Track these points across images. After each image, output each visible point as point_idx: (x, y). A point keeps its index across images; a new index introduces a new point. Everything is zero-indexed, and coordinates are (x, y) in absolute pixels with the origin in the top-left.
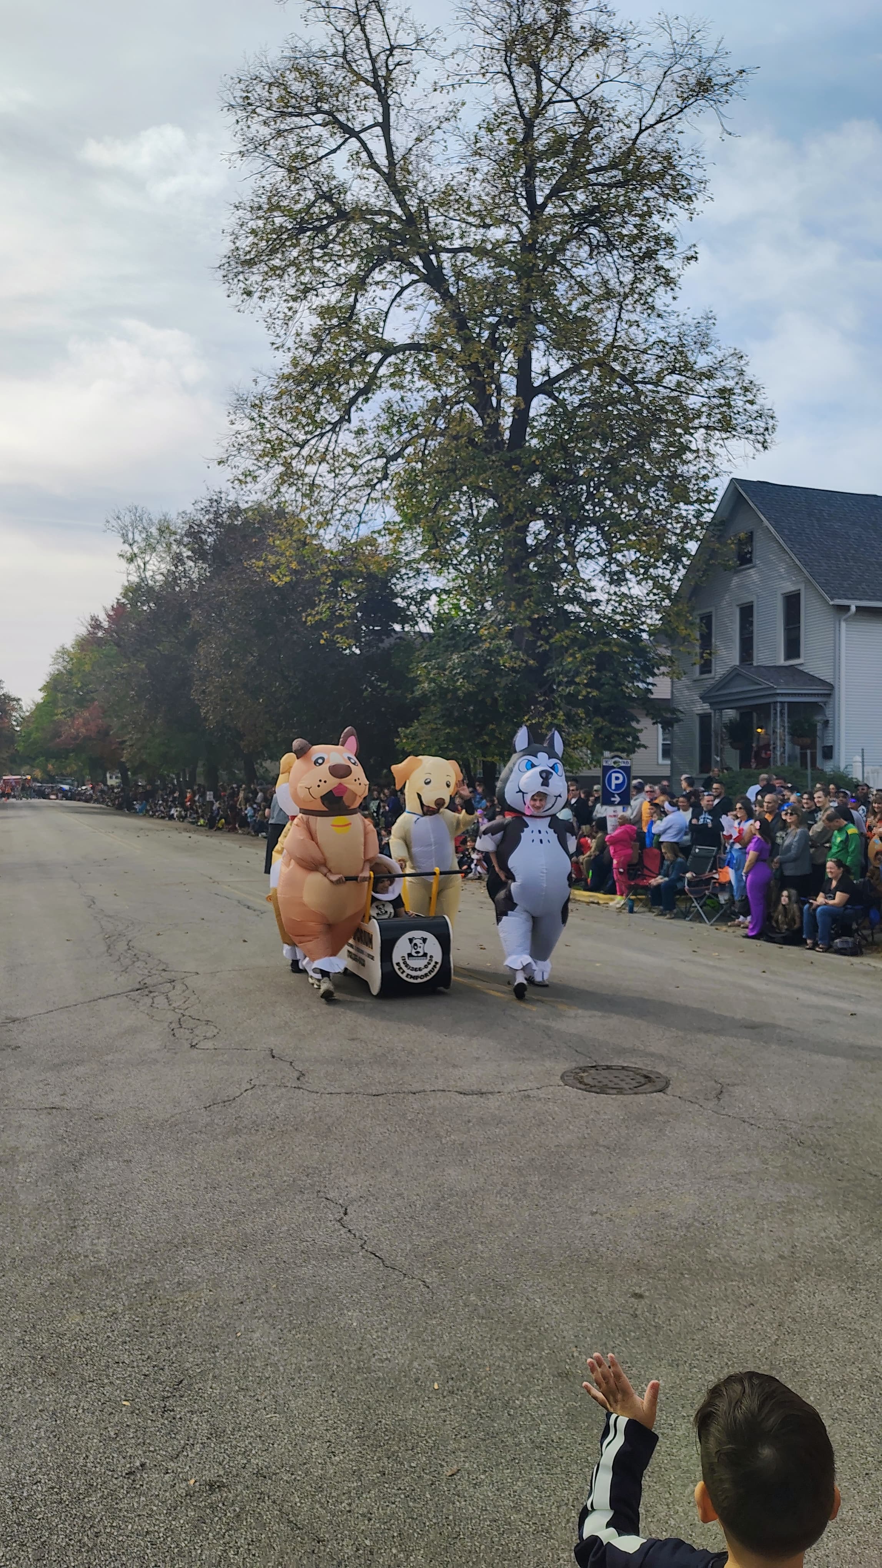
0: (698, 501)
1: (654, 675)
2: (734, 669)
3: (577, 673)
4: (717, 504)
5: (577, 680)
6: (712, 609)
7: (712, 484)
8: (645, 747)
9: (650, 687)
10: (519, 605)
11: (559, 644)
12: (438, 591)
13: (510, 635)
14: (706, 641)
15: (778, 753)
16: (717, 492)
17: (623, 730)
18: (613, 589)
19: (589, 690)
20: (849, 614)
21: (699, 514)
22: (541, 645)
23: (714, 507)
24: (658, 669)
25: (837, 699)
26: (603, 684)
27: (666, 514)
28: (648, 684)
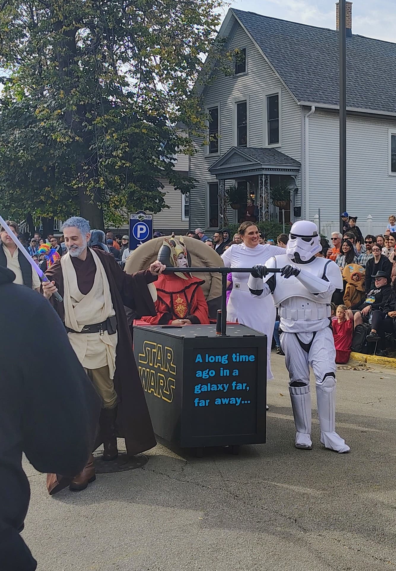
0: (207, 23)
1: (175, 152)
2: (233, 149)
3: (116, 149)
4: (220, 26)
5: (114, 154)
6: (218, 104)
7: (215, 11)
8: (169, 207)
9: (172, 161)
10: (67, 92)
11: (99, 125)
12: (5, 79)
13: (60, 117)
14: (214, 127)
15: (264, 212)
16: (220, 18)
17: (150, 193)
18: (143, 85)
19: (123, 162)
20: (311, 112)
21: (207, 33)
22: (86, 126)
23: (218, 28)
24: (178, 147)
25: (303, 174)
26: (135, 158)
27: (183, 30)
28: (171, 159)
